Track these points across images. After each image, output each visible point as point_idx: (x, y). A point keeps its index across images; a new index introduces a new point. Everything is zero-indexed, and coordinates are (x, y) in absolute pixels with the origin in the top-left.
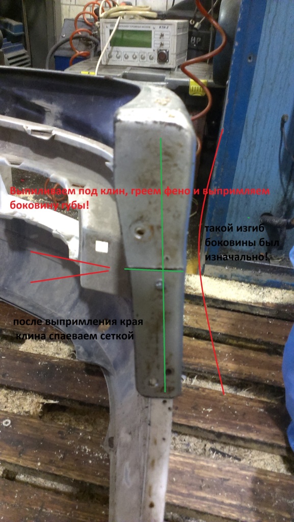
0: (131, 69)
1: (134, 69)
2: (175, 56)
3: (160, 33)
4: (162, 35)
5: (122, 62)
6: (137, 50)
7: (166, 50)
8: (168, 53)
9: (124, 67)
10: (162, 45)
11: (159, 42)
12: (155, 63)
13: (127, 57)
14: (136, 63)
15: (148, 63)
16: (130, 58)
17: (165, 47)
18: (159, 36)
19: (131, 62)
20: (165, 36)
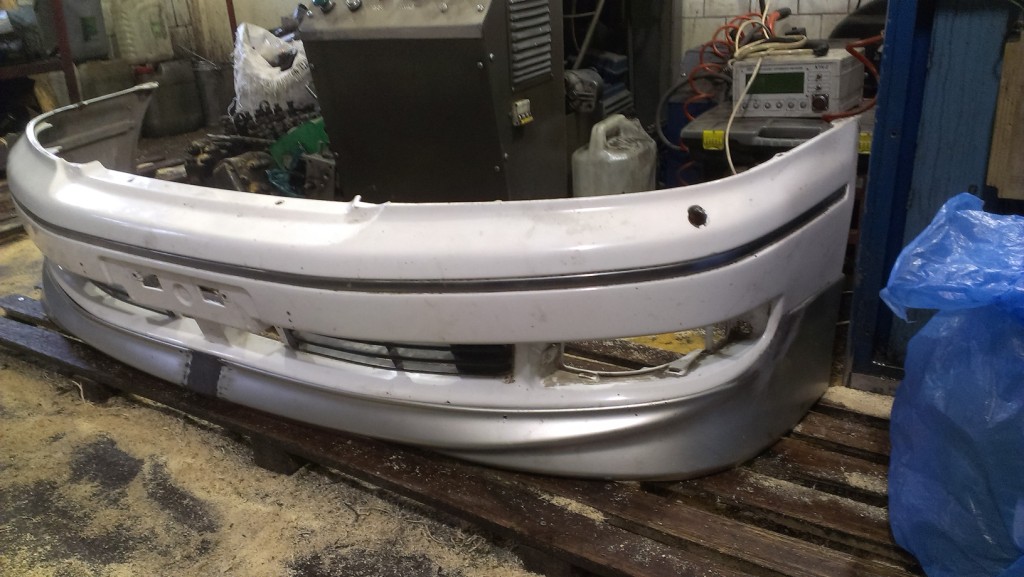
0: (774, 121)
1: (777, 121)
2: (838, 102)
3: (815, 75)
4: (819, 77)
5: (761, 113)
6: (783, 97)
7: (824, 95)
8: (827, 98)
9: (763, 119)
10: (819, 88)
11: (815, 85)
12: (809, 111)
13: (768, 107)
14: (782, 113)
15: (798, 112)
16: (774, 107)
17: (824, 90)
18: (814, 78)
19: (774, 113)
20: (823, 78)
